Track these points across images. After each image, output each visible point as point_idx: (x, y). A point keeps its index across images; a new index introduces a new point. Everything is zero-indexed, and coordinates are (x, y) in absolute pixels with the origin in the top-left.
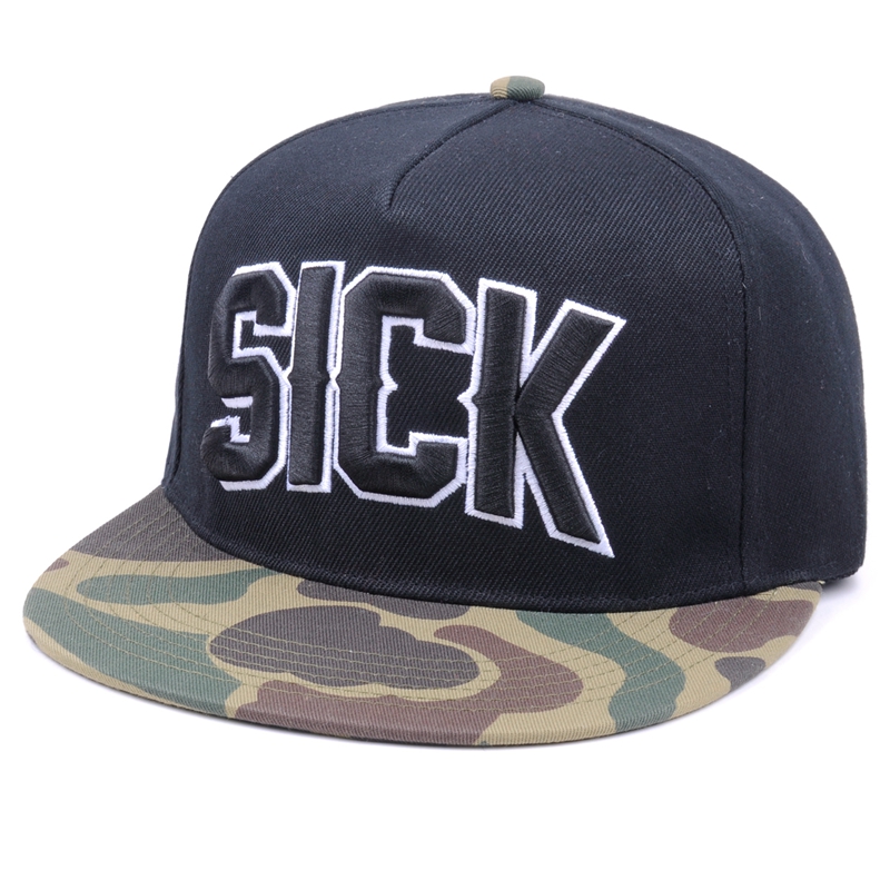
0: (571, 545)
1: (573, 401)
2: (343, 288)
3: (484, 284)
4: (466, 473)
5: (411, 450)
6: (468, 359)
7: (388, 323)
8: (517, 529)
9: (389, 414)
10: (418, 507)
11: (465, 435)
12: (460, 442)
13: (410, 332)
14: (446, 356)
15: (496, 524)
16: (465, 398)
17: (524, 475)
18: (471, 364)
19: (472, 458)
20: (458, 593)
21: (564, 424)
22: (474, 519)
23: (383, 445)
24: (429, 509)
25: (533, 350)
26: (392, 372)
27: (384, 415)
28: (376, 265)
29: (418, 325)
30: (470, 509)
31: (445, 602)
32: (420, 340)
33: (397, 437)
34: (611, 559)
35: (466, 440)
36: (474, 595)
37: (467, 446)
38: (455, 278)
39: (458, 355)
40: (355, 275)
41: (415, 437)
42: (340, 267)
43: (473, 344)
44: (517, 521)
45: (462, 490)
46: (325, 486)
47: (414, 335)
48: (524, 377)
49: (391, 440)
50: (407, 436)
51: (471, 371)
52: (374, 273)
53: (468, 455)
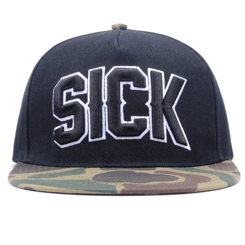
0: (180, 147)
1: (177, 103)
2: (105, 75)
3: (150, 70)
4: (149, 127)
5: (132, 122)
6: (147, 92)
7: (122, 84)
8: (165, 143)
9: (124, 112)
10: (136, 139)
11: (148, 115)
12: (147, 118)
13: (129, 86)
14: (141, 92)
15: (159, 142)
16: (148, 104)
17: (166, 126)
18: (148, 93)
19: (151, 122)
20: (151, 164)
21: (176, 110)
22: (153, 141)
23: (123, 122)
24: (139, 139)
25: (165, 88)
26: (124, 98)
27: (123, 112)
28: (116, 66)
29: (131, 83)
30: (152, 138)
31: (148, 167)
32: (132, 88)
33: (127, 118)
34: (190, 151)
35: (148, 117)
36: (156, 164)
37: (149, 119)
38: (141, 68)
39: (144, 91)
40: (109, 70)
41: (133, 118)
42: (103, 68)
43: (148, 88)
44: (165, 141)
45: (149, 132)
46: (104, 137)
47: (130, 87)
48: (164, 96)
49: (125, 119)
50: (130, 118)
51: (148, 96)
52: (116, 68)
53: (149, 121)
